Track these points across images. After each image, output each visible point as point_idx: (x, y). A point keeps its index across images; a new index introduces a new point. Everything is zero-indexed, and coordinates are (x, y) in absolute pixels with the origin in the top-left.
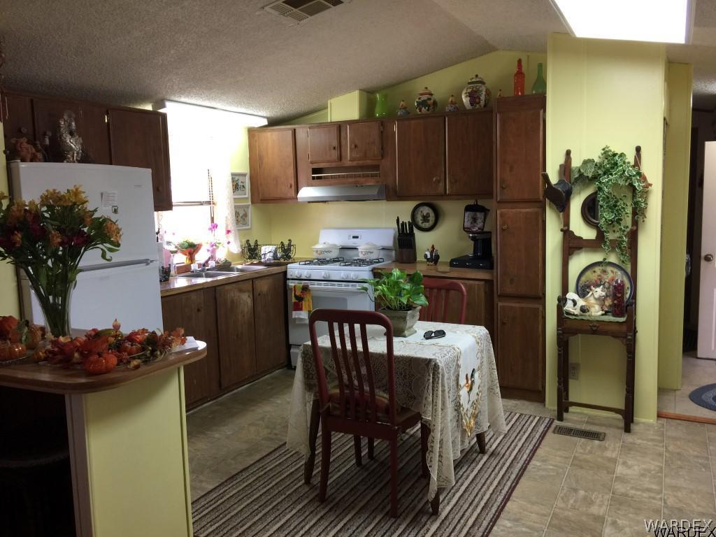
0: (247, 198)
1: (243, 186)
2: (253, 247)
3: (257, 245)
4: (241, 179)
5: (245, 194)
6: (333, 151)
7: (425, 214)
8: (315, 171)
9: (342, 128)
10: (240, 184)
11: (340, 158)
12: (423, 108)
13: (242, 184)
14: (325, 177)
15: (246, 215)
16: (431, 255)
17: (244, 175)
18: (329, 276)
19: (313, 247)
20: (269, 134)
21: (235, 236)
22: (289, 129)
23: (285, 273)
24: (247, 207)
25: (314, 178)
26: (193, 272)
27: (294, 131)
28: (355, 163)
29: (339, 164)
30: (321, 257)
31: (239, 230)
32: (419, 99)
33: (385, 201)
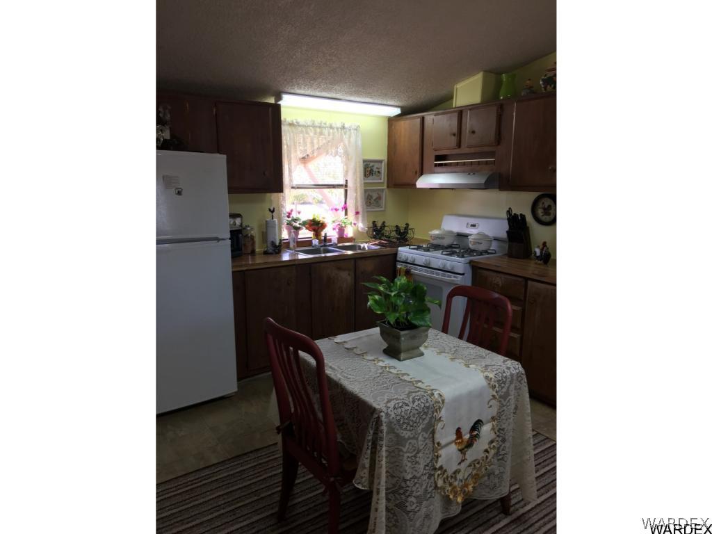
0: (383, 183)
1: (379, 172)
2: (379, 228)
3: (385, 226)
4: (377, 165)
5: (381, 179)
6: (453, 137)
7: (546, 206)
8: (438, 158)
9: (464, 114)
10: (375, 169)
11: (459, 145)
12: (549, 87)
13: (377, 170)
14: (446, 165)
15: (379, 198)
16: (541, 253)
17: (380, 162)
18: (429, 263)
19: (430, 233)
20: (403, 122)
21: (363, 217)
22: (419, 117)
23: (396, 255)
24: (383, 190)
25: (436, 165)
26: (313, 247)
27: (423, 119)
28: (472, 150)
29: (457, 151)
30: (435, 242)
31: (368, 212)
32: (546, 75)
33: (498, 190)
